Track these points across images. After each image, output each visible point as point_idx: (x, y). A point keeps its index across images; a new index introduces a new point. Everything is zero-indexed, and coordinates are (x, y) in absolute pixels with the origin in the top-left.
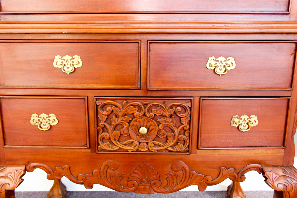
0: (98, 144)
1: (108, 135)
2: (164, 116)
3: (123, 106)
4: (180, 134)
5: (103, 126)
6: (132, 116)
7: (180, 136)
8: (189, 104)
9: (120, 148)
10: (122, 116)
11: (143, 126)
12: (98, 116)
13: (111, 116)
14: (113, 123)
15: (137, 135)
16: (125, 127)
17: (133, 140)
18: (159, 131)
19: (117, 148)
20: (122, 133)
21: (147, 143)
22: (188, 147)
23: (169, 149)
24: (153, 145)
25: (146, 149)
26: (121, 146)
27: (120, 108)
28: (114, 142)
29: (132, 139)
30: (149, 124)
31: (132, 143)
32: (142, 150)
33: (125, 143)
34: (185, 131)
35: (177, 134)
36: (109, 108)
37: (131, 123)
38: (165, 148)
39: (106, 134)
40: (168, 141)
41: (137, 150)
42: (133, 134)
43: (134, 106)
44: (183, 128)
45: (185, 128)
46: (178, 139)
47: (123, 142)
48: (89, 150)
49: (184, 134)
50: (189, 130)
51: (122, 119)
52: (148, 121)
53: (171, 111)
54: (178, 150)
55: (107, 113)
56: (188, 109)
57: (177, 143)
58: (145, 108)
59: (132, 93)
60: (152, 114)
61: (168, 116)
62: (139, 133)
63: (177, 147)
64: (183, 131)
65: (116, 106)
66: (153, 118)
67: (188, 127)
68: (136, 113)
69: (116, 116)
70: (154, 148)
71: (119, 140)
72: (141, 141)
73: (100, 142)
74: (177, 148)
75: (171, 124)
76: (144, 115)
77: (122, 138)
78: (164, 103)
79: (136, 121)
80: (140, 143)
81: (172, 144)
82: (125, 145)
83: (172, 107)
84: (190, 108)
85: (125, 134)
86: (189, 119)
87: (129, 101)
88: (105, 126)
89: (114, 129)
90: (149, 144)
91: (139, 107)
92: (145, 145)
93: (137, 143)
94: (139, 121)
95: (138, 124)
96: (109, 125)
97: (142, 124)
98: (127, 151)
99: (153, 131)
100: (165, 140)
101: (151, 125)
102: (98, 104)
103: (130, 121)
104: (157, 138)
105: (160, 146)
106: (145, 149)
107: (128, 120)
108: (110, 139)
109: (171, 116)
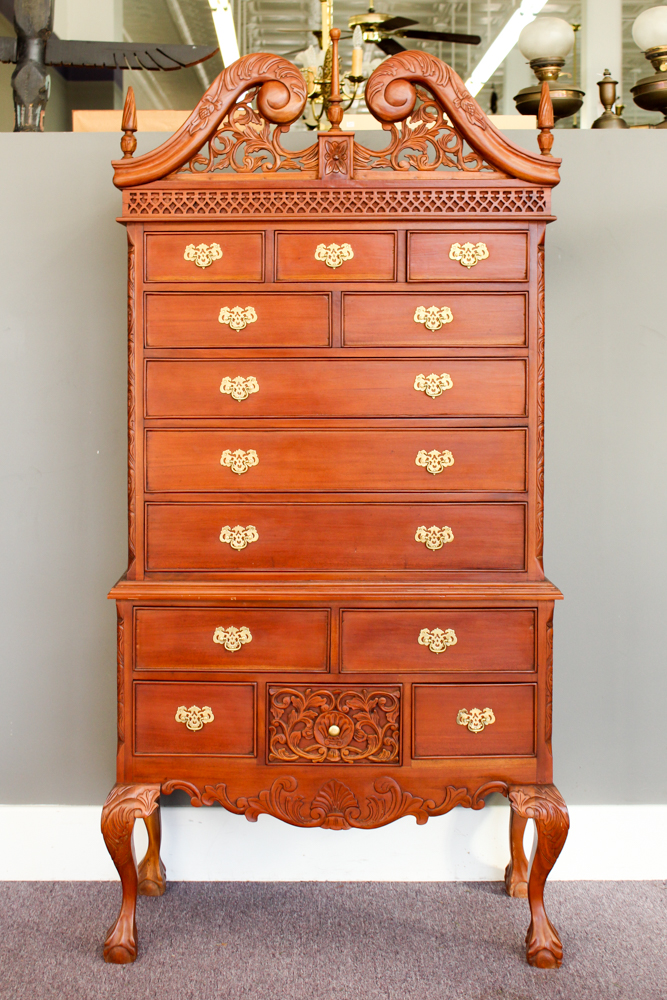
0: (270, 751)
1: (284, 738)
2: (363, 710)
3: (306, 696)
4: (385, 736)
5: (277, 724)
6: (318, 710)
7: (386, 739)
8: (397, 694)
9: (300, 757)
10: (305, 710)
11: (334, 724)
12: (272, 710)
13: (288, 710)
14: (291, 720)
15: (325, 737)
16: (308, 725)
17: (319, 746)
18: (356, 731)
19: (296, 757)
20: (304, 734)
21: (339, 750)
22: (398, 754)
23: (371, 758)
24: (347, 752)
25: (338, 759)
26: (302, 754)
27: (301, 699)
28: (292, 748)
29: (317, 743)
30: (342, 722)
31: (317, 749)
32: (333, 760)
33: (307, 749)
34: (393, 731)
35: (381, 737)
36: (287, 699)
37: (318, 721)
38: (364, 756)
39: (281, 737)
40: (370, 747)
41: (326, 760)
42: (319, 737)
43: (322, 696)
44: (389, 728)
45: (393, 727)
46: (383, 744)
47: (305, 748)
48: (254, 761)
49: (392, 737)
50: (399, 730)
51: (305, 713)
52: (341, 718)
53: (373, 703)
54: (384, 760)
55: (283, 706)
56: (396, 700)
57: (381, 750)
58: (336, 699)
59: (319, 678)
60: (346, 708)
61: (367, 710)
62: (329, 735)
63: (382, 755)
64: (389, 733)
65: (297, 696)
66: (347, 714)
67: (397, 725)
68: (325, 706)
69: (297, 711)
70: (349, 757)
71: (298, 745)
72: (330, 746)
73: (272, 748)
74: (382, 757)
75: (373, 722)
76: (336, 708)
77: (304, 741)
78: (362, 692)
79: (324, 717)
80: (329, 749)
81: (374, 750)
82: (308, 752)
83: (373, 698)
84: (399, 699)
85: (308, 736)
86: (397, 714)
87: (314, 689)
88: (280, 725)
89: (293, 730)
90: (343, 751)
91: (328, 697)
92: (337, 752)
93: (324, 749)
94: (329, 718)
95: (327, 721)
96: (287, 722)
97: (332, 721)
98: (311, 761)
99: (348, 732)
100: (365, 744)
101: (345, 723)
102: (272, 693)
103: (316, 717)
104: (354, 742)
105: (357, 754)
106: (336, 758)
107: (313, 716)
108: (286, 743)
109: (372, 711)
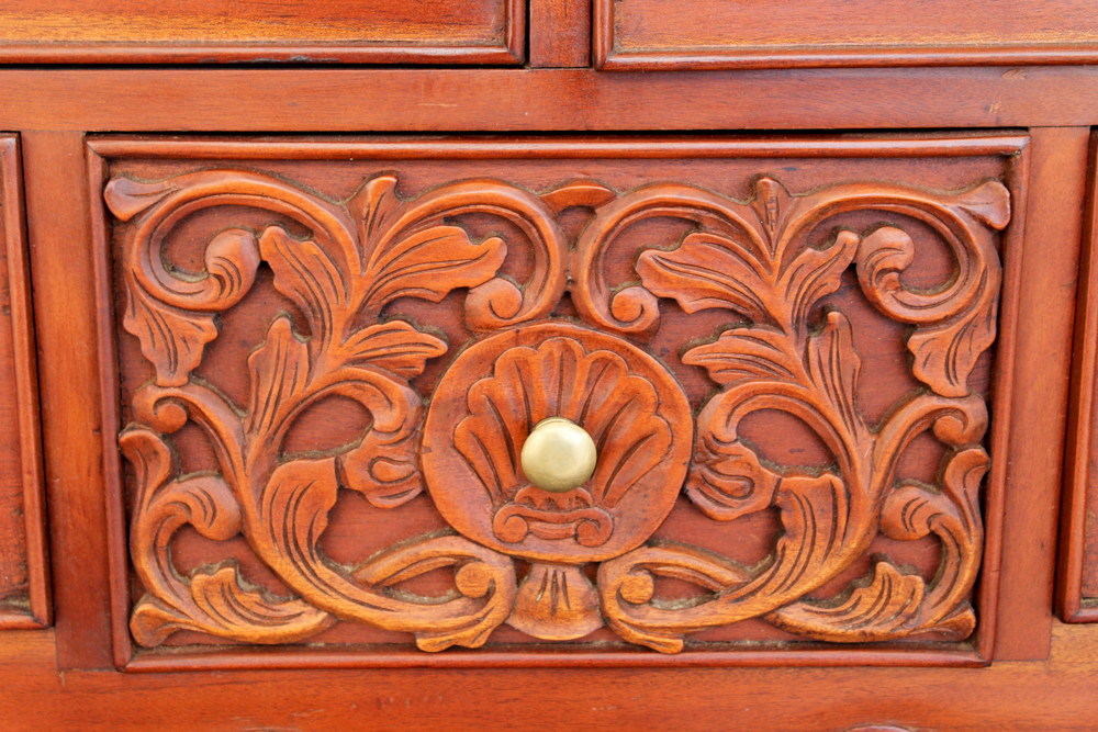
0: (136, 587)
1: (227, 504)
2: (748, 315)
3: (366, 226)
4: (895, 480)
5: (173, 416)
6: (446, 316)
7: (898, 500)
8: (988, 203)
9: (337, 619)
10: (356, 322)
11: (556, 412)
12: (131, 324)
13: (245, 319)
14: (267, 388)
15: (500, 494)
16: (384, 418)
17: (457, 547)
18: (705, 451)
19: (310, 621)
20: (357, 478)
21: (591, 570)
22: (975, 596)
23: (796, 616)
24: (643, 585)
25: (582, 628)
26: (347, 600)
27: (331, 245)
28: (283, 565)
29: (447, 529)
30: (609, 392)
31: (450, 571)
32: (546, 633)
33: (383, 568)
34: (946, 449)
35: (867, 483)
36: (230, 246)
37: (448, 385)
38: (756, 606)
39: (198, 490)
40: (791, 548)
41: (501, 638)
42: (459, 493)
43: (465, 217)
44: (928, 429)
45: (948, 427)
46: (882, 530)
47: (363, 559)
48: (46, 646)
49: (936, 481)
50: (987, 442)
51: (357, 343)
52: (605, 366)
53: (822, 267)
54: (879, 629)
55: (209, 296)
56: (981, 242)
57: (867, 564)
58: (573, 241)
59: (451, 101)
60: (640, 300)
61: (784, 311)
62: (522, 477)
63: (867, 596)
64: (924, 451)
65: (297, 226)
66: (643, 338)
67: (975, 409)
68: (492, 293)
69: (301, 324)
70: (654, 616)
71: (324, 546)
72: (532, 549)
73: (146, 565)
74: (866, 613)
75: (816, 390)
76: (567, 303)
77: (357, 524)
78: (751, 188)
79: (488, 364)
80: (522, 567)
81: (822, 571)
82: (387, 587)
83: (824, 229)
84: (1001, 237)
85: (386, 486)
86: (986, 338)
88: (194, 419)
89: (284, 444)
90: (613, 576)
91: (518, 228)
92: (576, 583)
93: (497, 570)
94: (521, 368)
95: (506, 390)
96: (238, 402)
97: (545, 392)
98: (407, 641)
99: (643, 460)
100: (755, 534)
101: (632, 399)
102: (123, 211)
103: (435, 364)
104: (688, 520)
105: (707, 593)
106: (567, 619)
107: (417, 358)
108: (241, 535)
109: (816, 318)
